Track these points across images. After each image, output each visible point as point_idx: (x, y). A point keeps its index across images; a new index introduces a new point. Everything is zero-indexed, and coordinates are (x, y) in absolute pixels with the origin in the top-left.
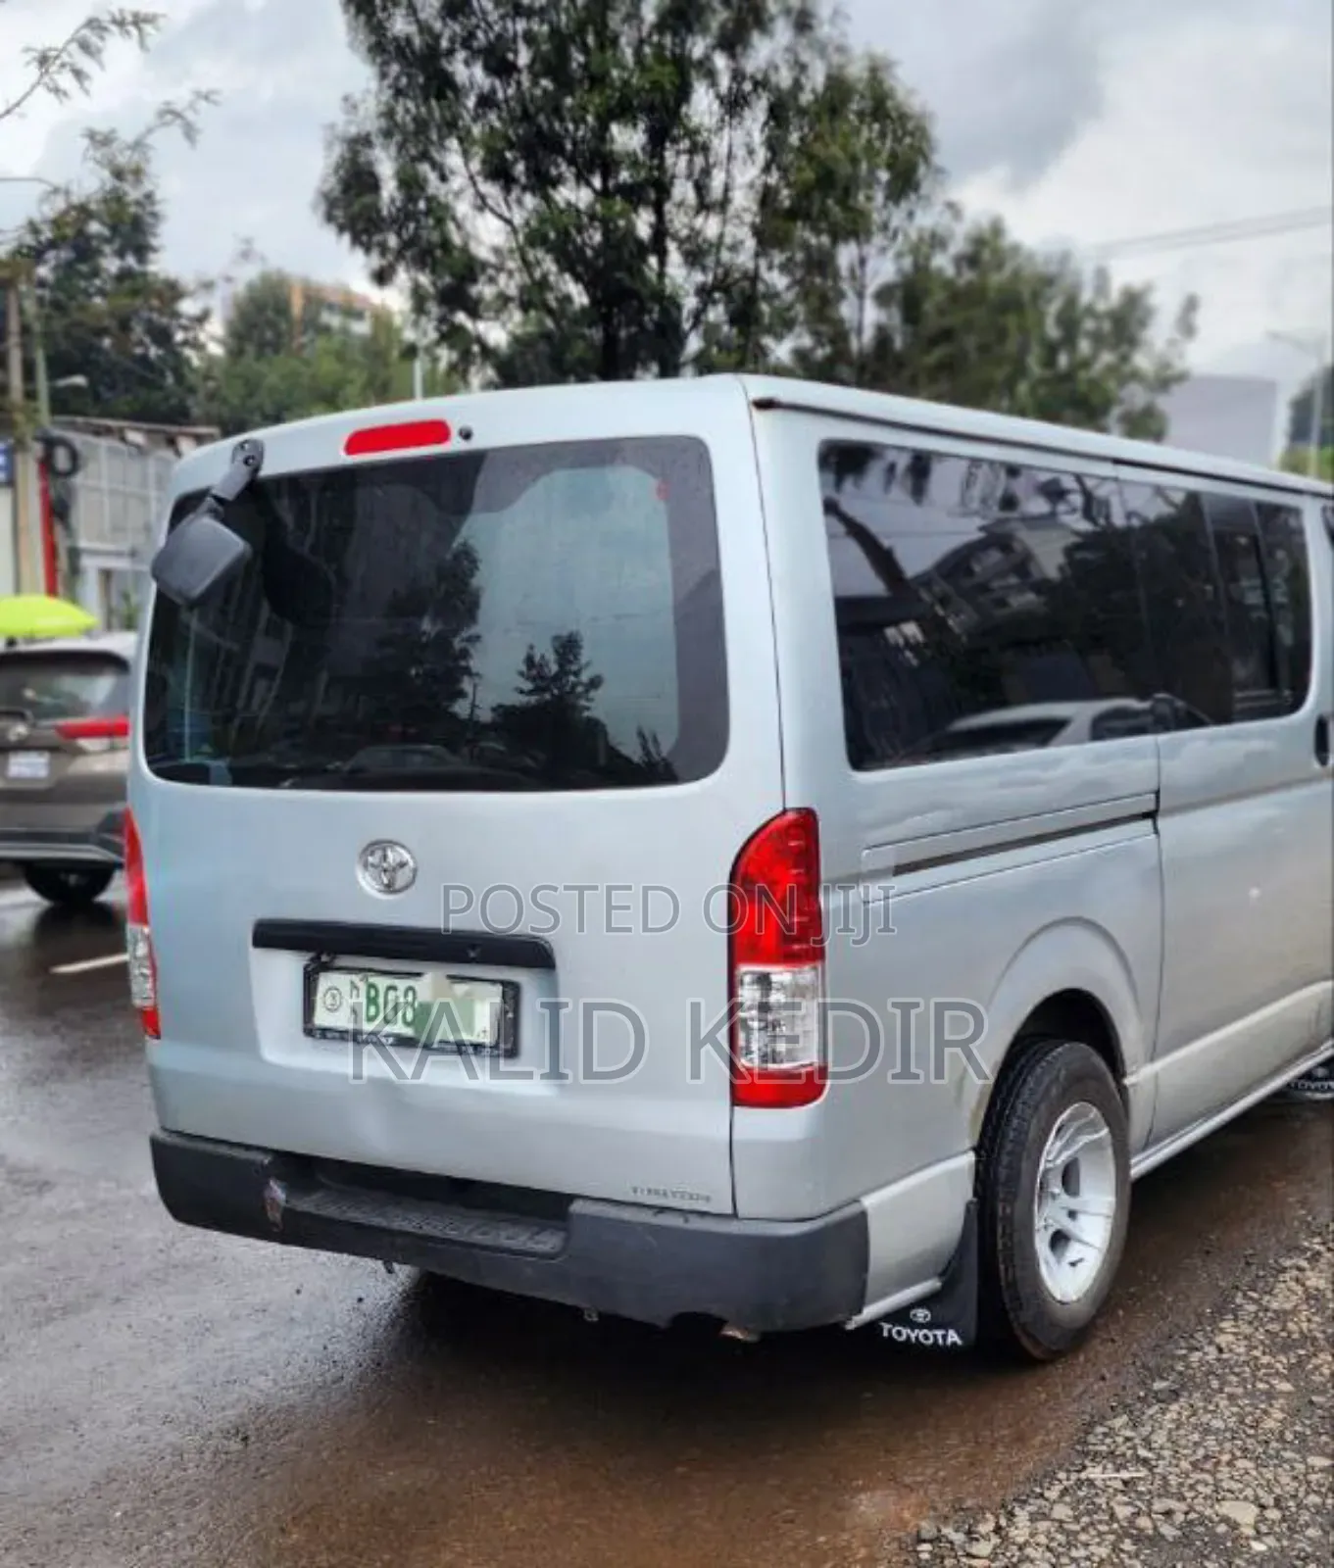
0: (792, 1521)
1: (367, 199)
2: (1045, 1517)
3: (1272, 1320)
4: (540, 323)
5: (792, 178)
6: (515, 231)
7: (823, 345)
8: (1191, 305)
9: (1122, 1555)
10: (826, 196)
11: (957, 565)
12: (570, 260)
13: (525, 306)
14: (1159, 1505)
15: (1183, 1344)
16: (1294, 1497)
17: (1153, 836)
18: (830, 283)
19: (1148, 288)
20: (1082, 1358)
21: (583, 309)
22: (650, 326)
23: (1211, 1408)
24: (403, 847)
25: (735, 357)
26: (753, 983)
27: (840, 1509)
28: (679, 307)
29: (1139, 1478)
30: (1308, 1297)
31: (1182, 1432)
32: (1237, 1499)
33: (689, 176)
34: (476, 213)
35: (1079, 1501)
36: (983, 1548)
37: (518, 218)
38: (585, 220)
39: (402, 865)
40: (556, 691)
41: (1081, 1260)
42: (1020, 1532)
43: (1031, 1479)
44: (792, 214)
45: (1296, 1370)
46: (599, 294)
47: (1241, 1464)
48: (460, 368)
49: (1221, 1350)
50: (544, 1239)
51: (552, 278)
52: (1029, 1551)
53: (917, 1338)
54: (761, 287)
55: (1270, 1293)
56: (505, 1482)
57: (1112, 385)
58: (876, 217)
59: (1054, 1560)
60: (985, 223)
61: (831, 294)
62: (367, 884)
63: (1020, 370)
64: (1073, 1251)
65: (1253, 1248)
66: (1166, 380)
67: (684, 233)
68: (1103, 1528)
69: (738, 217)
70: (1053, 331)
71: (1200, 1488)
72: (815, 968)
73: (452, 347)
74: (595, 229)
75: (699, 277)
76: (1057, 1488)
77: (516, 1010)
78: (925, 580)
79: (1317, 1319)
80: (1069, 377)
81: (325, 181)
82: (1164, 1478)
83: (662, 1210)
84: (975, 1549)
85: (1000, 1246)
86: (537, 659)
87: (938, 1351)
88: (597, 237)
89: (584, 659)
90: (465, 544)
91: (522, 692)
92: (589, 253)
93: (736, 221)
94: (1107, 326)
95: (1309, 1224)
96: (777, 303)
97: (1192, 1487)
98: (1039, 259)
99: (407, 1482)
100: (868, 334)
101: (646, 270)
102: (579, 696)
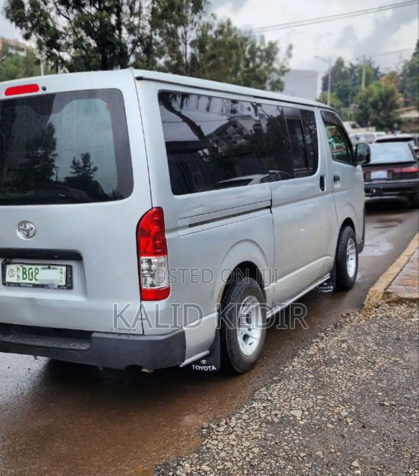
0: (165, 426)
1: (20, 10)
2: (240, 418)
3: (309, 357)
4: (81, 53)
5: (162, 5)
6: (70, 22)
7: (174, 61)
8: (291, 47)
9: (262, 428)
10: (172, 11)
11: (221, 131)
12: (90, 32)
13: (75, 47)
14: (273, 413)
15: (283, 366)
16: (312, 408)
17: (270, 214)
18: (175, 40)
19: (277, 42)
20: (253, 372)
21: (95, 48)
22: (117, 54)
23: (290, 384)
24: (31, 223)
25: (145, 64)
26: (146, 262)
27: (179, 421)
28: (126, 48)
29: (268, 405)
30: (319, 349)
31: (281, 391)
32: (296, 409)
33: (127, 4)
34: (58, 16)
35: (251, 413)
36: (221, 429)
37: (72, 17)
38: (94, 18)
39: (32, 229)
40: (83, 172)
41: (252, 343)
42: (232, 424)
43: (237, 408)
44: (162, 17)
45: (315, 371)
46: (100, 43)
47: (298, 399)
48: (55, 67)
49: (293, 367)
50: (85, 345)
51: (84, 38)
52: (235, 429)
53: (203, 369)
54: (153, 41)
55: (309, 349)
56: (76, 421)
57: (266, 73)
58: (189, 18)
59: (242, 431)
60: (225, 21)
61: (176, 43)
62: (20, 235)
63: (238, 68)
64: (250, 340)
65: (304, 337)
66: (283, 72)
67: (127, 23)
68: (257, 420)
69: (144, 18)
70: (248, 56)
71: (286, 407)
72: (165, 257)
73: (52, 60)
74: (98, 21)
75: (132, 37)
76: (244, 410)
77: (71, 274)
78: (210, 136)
79: (322, 356)
80: (253, 70)
81: (5, 5)
82: (275, 405)
83: (120, 334)
84: (219, 429)
85: (227, 340)
86: (76, 161)
87: (209, 373)
88: (98, 24)
89: (91, 162)
90: (50, 124)
91: (72, 173)
92: (96, 29)
93: (144, 19)
94: (264, 54)
95: (321, 329)
96: (159, 46)
97: (283, 407)
98: (243, 32)
99: (44, 423)
100: (188, 56)
101: (115, 34)
102: (90, 174)
